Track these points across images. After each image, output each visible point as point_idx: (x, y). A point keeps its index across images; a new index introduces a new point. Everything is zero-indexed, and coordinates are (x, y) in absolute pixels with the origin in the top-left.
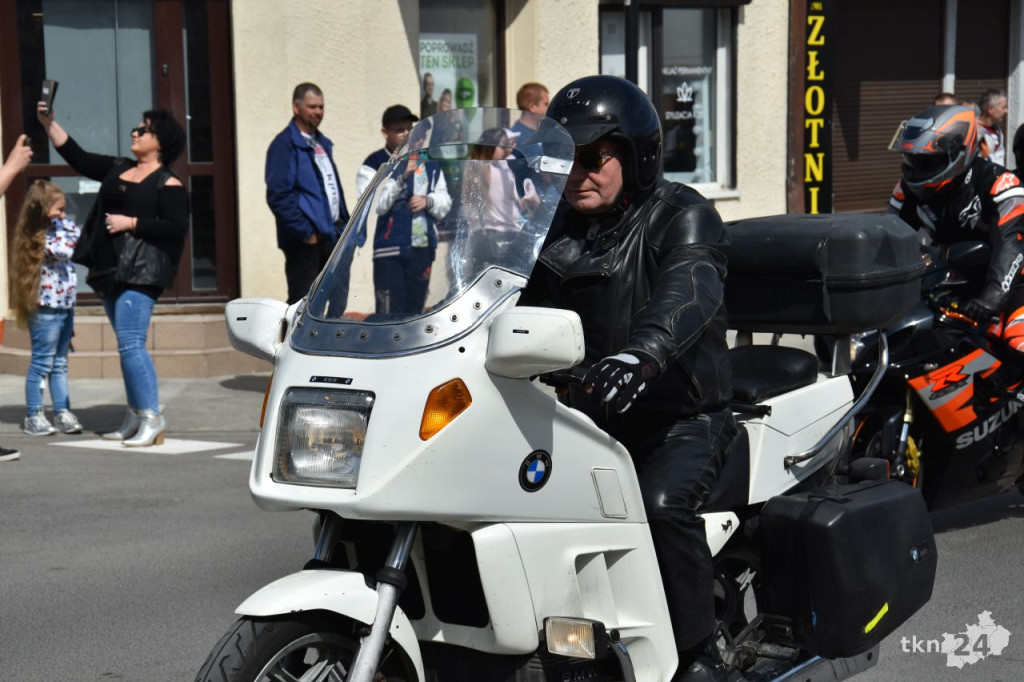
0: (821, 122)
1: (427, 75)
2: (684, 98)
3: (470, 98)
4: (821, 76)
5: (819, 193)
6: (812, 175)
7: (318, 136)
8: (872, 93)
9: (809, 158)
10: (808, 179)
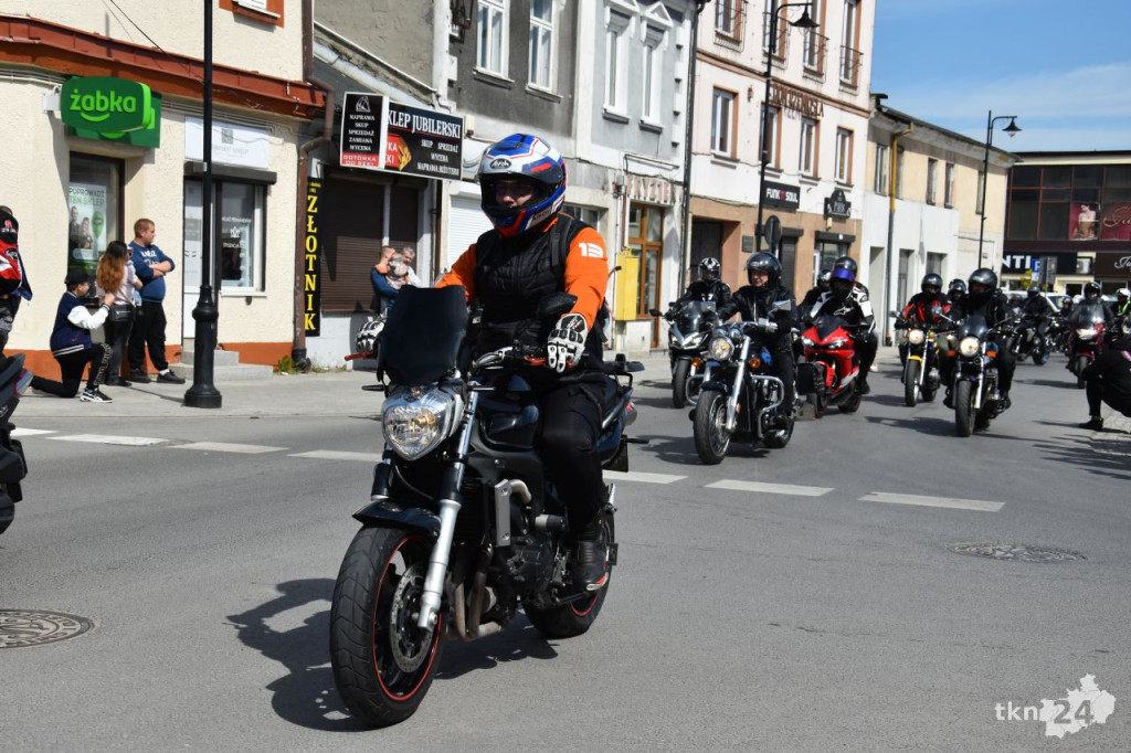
0: (315, 256)
1: (74, 208)
2: (235, 236)
3: (100, 224)
4: (315, 231)
5: (313, 299)
6: (309, 287)
8: (344, 243)
9: (308, 276)
10: (307, 289)
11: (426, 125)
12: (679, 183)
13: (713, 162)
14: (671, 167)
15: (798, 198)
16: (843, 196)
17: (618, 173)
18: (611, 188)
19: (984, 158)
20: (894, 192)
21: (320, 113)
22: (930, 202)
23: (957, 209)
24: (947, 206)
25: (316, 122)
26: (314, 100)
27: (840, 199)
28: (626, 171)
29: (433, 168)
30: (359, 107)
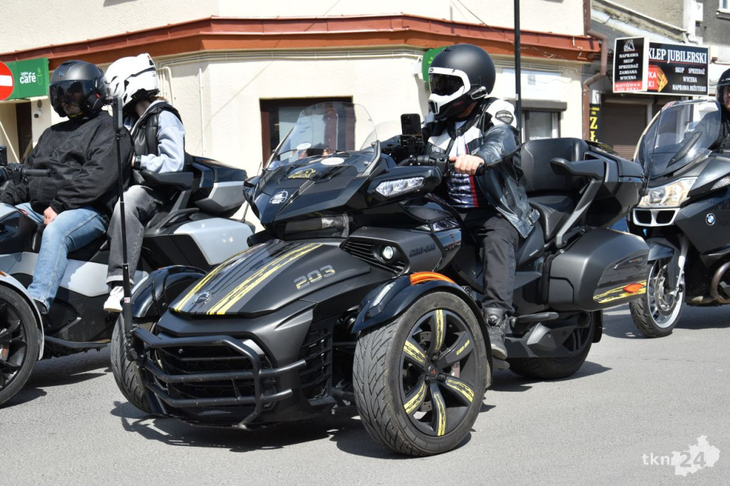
8: (618, 149)
11: (679, 56)
21: (598, 56)
25: (595, 63)
26: (592, 47)
29: (685, 88)
30: (627, 48)
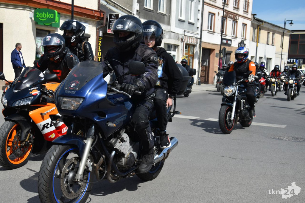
0: (100, 57)
1: (37, 44)
4: (101, 50)
7: (20, 51)
12: (199, 38)
13: (208, 33)
14: (196, 34)
15: (231, 42)
16: (244, 42)
17: (182, 35)
18: (180, 39)
19: (283, 32)
20: (258, 41)
21: (102, 19)
22: (268, 44)
23: (275, 46)
24: (272, 45)
25: (101, 21)
26: (101, 15)
27: (243, 43)
28: (184, 35)
30: (113, 17)
